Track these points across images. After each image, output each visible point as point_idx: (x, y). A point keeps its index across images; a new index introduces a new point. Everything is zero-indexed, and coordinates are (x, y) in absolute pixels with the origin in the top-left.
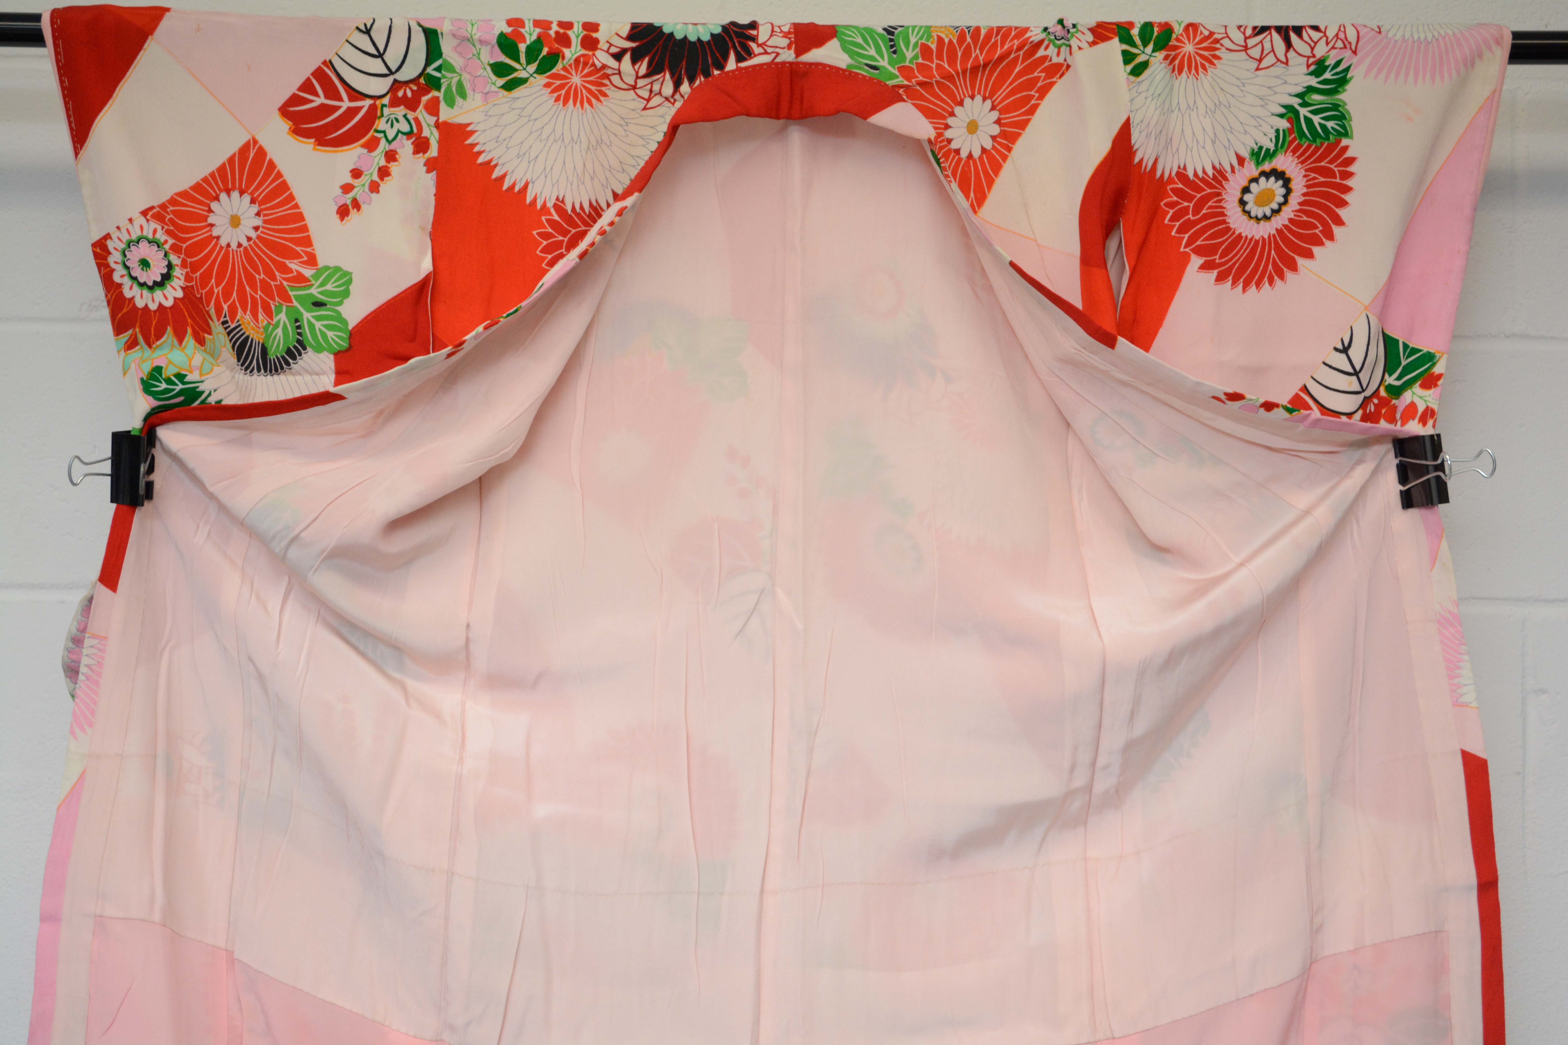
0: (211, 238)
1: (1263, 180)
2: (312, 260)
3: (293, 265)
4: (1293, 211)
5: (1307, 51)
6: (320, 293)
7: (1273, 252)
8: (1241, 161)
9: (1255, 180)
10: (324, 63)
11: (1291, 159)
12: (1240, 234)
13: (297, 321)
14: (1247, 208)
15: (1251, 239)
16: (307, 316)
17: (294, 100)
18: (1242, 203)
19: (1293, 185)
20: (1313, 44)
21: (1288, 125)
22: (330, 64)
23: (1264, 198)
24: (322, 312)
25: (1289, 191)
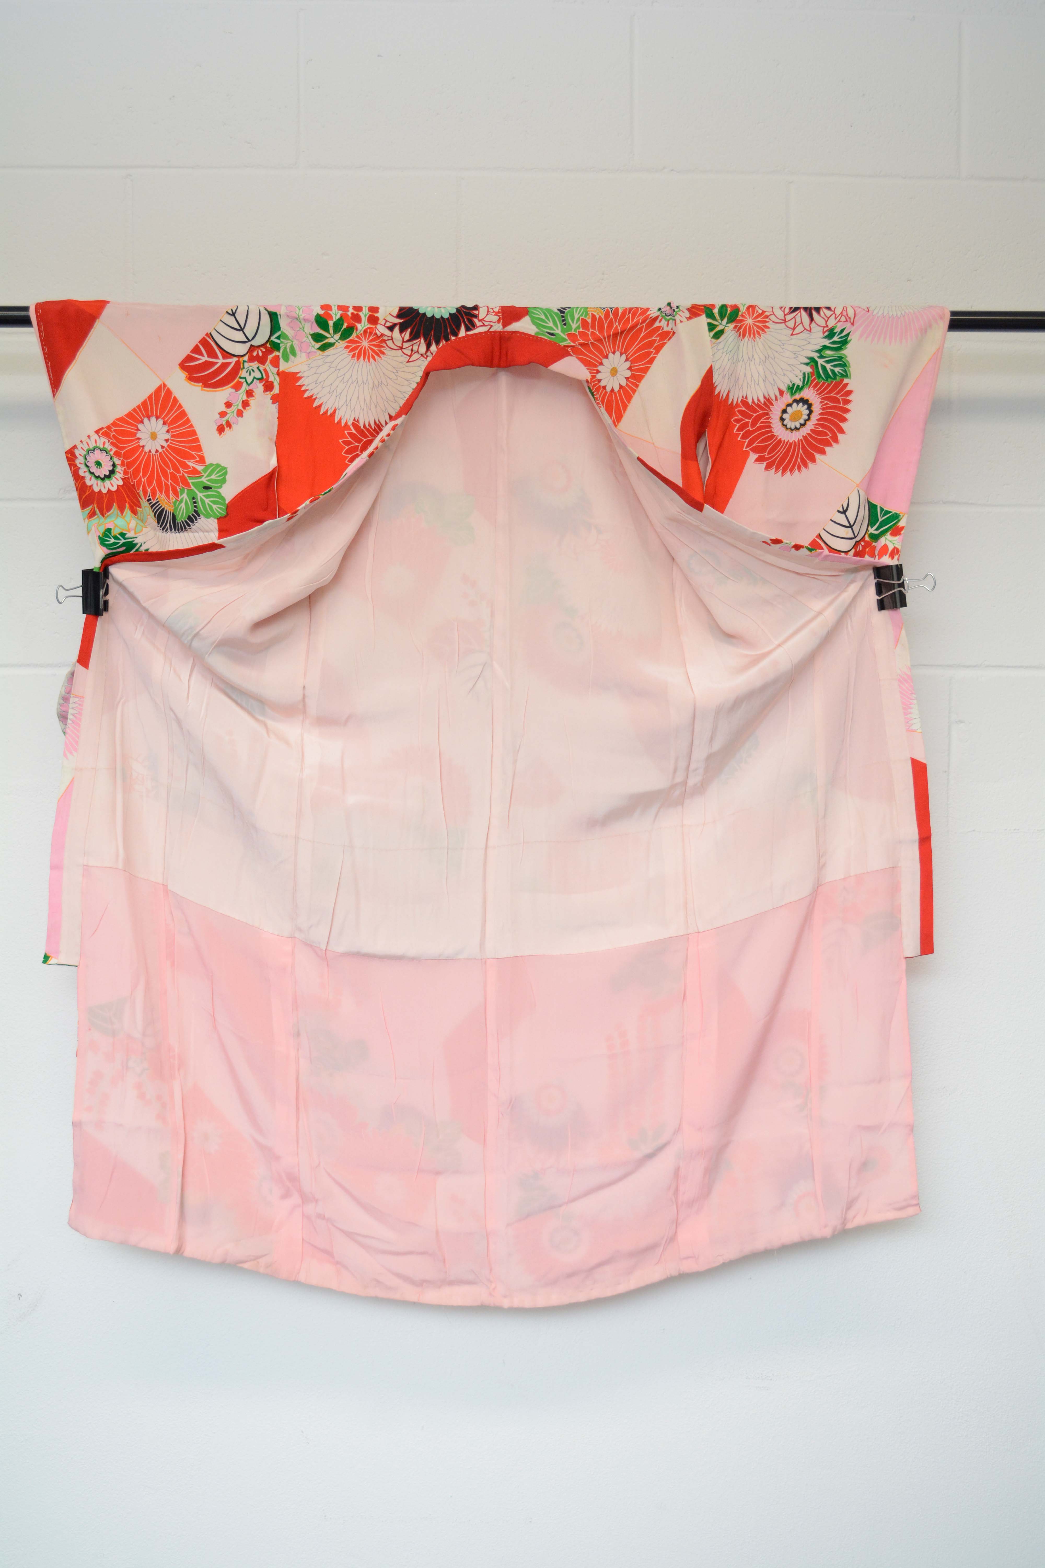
0: (139, 446)
1: (795, 405)
2: (202, 460)
3: (191, 463)
4: (813, 425)
5: (823, 323)
6: (207, 480)
7: (801, 450)
8: (781, 393)
9: (790, 405)
10: (207, 335)
11: (812, 391)
12: (780, 439)
13: (194, 498)
14: (785, 423)
15: (787, 442)
16: (200, 495)
17: (189, 358)
18: (782, 419)
19: (813, 408)
20: (826, 319)
21: (811, 370)
22: (210, 335)
23: (796, 416)
24: (209, 493)
25: (811, 412)
